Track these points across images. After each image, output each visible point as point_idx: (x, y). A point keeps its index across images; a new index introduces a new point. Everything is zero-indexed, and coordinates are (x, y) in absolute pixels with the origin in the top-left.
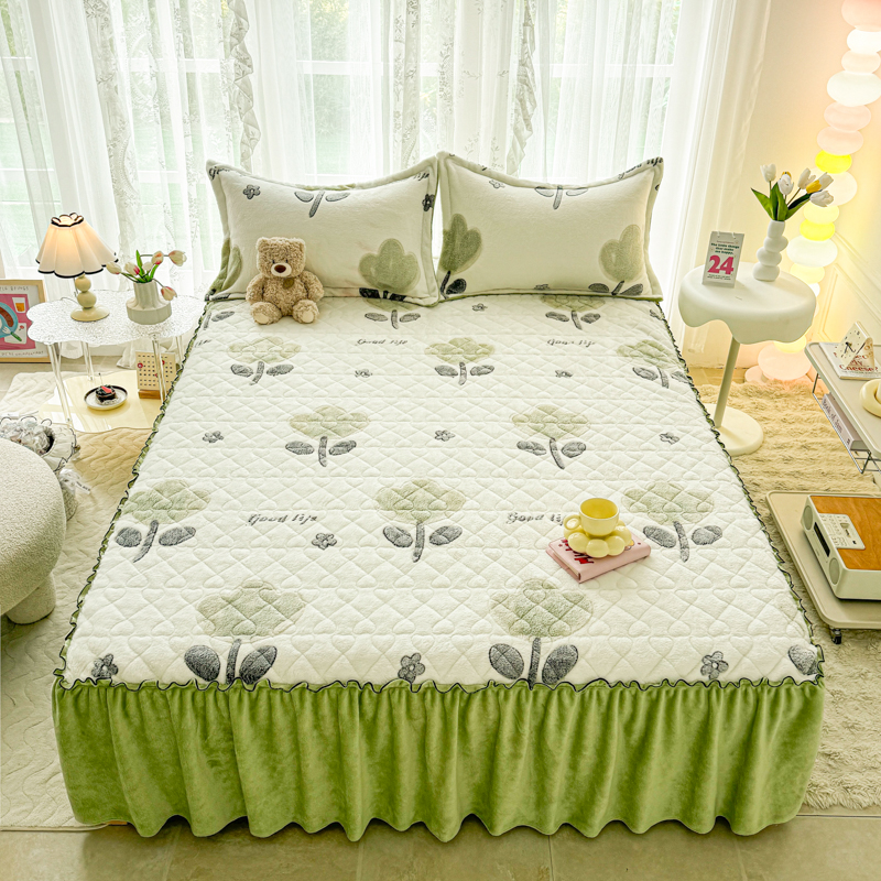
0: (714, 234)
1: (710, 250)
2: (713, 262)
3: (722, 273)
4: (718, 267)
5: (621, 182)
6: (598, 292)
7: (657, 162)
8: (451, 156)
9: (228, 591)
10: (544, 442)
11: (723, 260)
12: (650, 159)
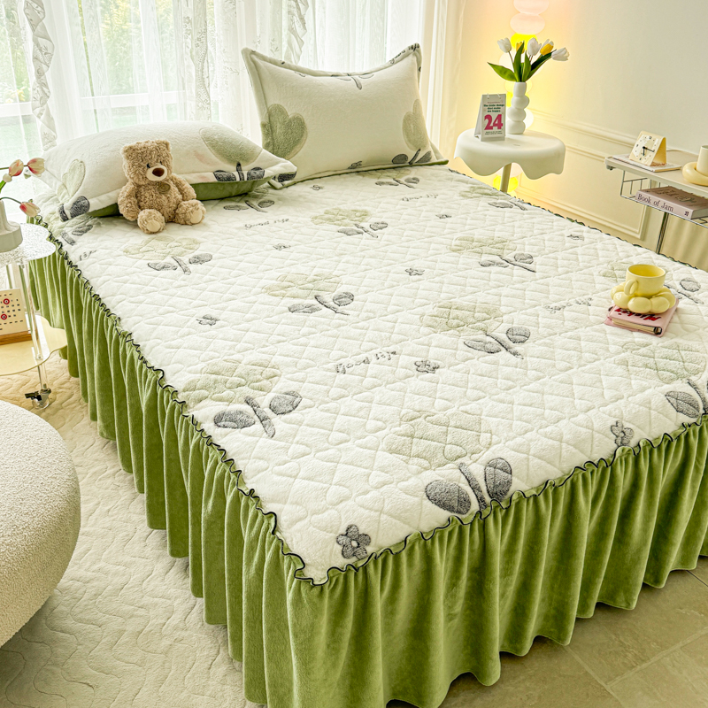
0: (484, 96)
1: (484, 110)
2: (487, 120)
3: (495, 128)
4: (492, 125)
5: (394, 66)
6: (400, 163)
7: (415, 48)
8: (253, 52)
9: (398, 429)
10: (497, 259)
11: (494, 117)
12: (410, 45)
